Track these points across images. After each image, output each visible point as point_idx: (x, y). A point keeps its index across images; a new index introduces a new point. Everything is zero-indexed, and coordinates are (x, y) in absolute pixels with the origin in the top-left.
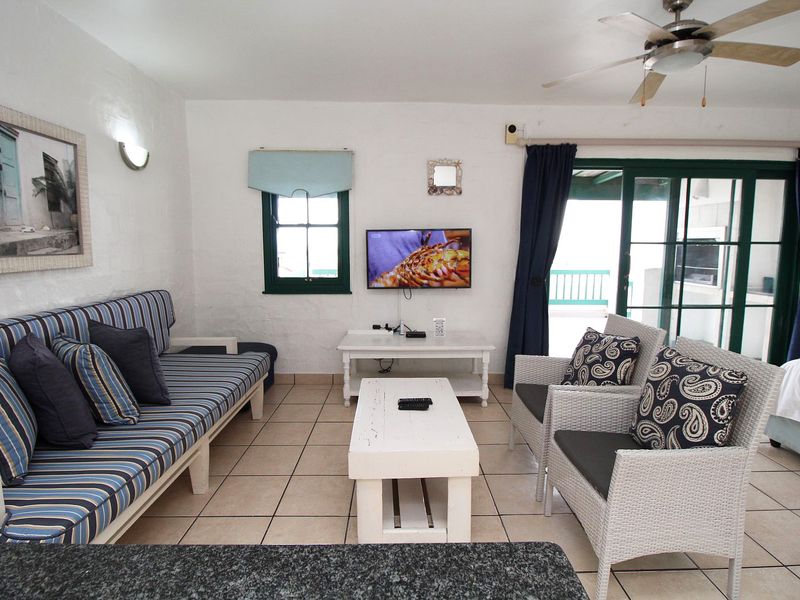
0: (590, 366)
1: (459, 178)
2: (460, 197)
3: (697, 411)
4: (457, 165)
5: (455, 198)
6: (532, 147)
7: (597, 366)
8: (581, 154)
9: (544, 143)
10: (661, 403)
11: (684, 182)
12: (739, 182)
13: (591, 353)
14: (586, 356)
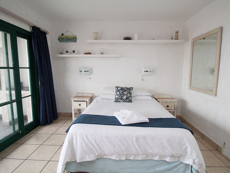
12: (9, 35)
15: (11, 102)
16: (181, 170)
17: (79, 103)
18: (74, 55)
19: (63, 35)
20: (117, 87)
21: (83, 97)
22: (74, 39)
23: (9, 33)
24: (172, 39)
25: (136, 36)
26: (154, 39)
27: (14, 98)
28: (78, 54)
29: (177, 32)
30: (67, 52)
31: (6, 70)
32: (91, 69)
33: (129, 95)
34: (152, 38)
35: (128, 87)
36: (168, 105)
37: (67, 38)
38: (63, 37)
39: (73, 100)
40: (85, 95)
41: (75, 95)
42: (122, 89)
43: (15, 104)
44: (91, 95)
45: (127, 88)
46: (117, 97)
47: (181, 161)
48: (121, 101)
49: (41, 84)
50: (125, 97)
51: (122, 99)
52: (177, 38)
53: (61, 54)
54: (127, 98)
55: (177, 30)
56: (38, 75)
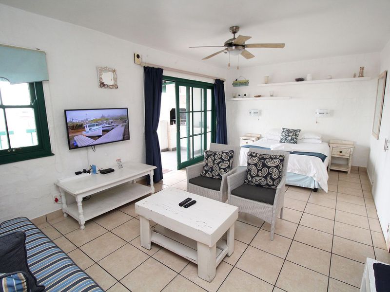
0: (218, 164)
1: (115, 79)
2: (117, 90)
3: (275, 169)
4: (114, 71)
5: (114, 90)
6: (148, 67)
7: (221, 163)
8: (165, 74)
9: (151, 66)
10: (261, 170)
11: (191, 88)
12: (203, 89)
13: (215, 159)
14: (214, 161)
15: (201, 134)
16: (307, 182)
17: (246, 141)
18: (245, 99)
19: (237, 80)
20: (284, 129)
21: (251, 137)
22: (246, 83)
23: (203, 88)
24: (355, 77)
25: (308, 77)
26: (331, 79)
27: (203, 132)
28: (249, 97)
29: (362, 69)
30: (239, 95)
31: (200, 113)
32: (261, 111)
33: (294, 137)
34: (329, 77)
35: (295, 129)
36: (342, 150)
37: (240, 83)
38: (236, 82)
39: (241, 138)
40: (253, 135)
41: (244, 135)
42: (288, 130)
43: (203, 135)
44: (259, 136)
45: (293, 130)
46: (282, 137)
47: (307, 175)
48: (285, 142)
49: (218, 124)
50: (290, 138)
51: (286, 140)
52: (361, 75)
53: (234, 97)
54: (291, 139)
55: (362, 66)
56: (216, 116)
